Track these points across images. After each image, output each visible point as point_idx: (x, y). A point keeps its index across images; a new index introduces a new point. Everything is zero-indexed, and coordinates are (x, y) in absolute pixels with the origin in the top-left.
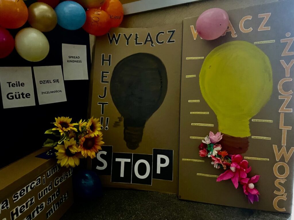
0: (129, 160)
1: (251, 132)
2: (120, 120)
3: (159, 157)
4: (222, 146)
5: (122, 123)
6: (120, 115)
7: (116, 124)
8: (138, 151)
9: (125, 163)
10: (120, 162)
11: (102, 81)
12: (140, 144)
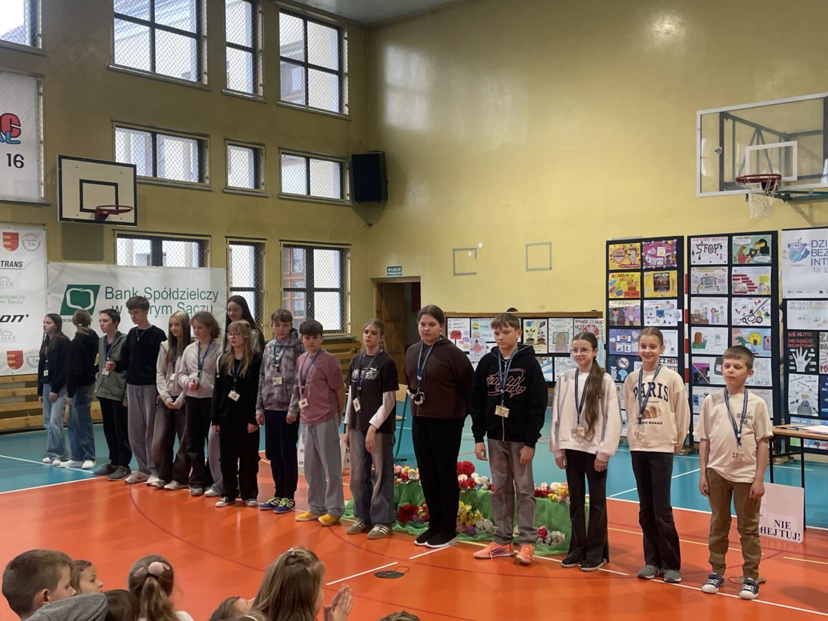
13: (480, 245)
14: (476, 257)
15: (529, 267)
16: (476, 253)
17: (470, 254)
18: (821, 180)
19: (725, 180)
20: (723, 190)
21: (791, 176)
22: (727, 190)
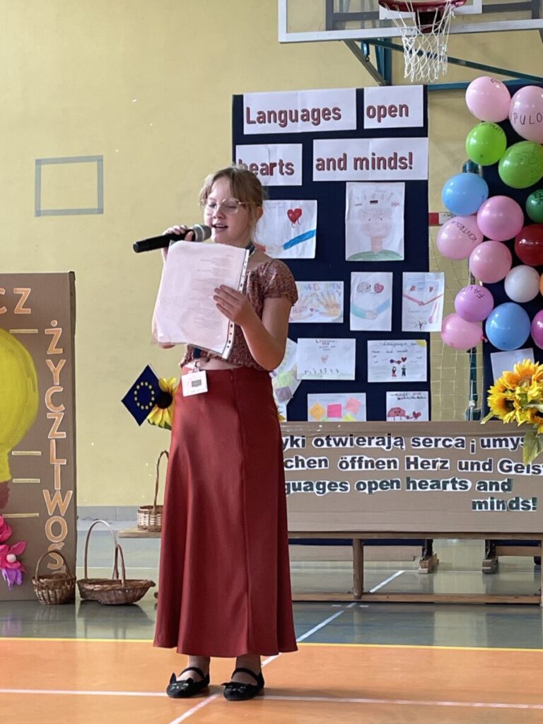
1: (11, 472)
18: (530, 13)
19: (337, 9)
20: (334, 28)
21: (472, 4)
22: (343, 29)
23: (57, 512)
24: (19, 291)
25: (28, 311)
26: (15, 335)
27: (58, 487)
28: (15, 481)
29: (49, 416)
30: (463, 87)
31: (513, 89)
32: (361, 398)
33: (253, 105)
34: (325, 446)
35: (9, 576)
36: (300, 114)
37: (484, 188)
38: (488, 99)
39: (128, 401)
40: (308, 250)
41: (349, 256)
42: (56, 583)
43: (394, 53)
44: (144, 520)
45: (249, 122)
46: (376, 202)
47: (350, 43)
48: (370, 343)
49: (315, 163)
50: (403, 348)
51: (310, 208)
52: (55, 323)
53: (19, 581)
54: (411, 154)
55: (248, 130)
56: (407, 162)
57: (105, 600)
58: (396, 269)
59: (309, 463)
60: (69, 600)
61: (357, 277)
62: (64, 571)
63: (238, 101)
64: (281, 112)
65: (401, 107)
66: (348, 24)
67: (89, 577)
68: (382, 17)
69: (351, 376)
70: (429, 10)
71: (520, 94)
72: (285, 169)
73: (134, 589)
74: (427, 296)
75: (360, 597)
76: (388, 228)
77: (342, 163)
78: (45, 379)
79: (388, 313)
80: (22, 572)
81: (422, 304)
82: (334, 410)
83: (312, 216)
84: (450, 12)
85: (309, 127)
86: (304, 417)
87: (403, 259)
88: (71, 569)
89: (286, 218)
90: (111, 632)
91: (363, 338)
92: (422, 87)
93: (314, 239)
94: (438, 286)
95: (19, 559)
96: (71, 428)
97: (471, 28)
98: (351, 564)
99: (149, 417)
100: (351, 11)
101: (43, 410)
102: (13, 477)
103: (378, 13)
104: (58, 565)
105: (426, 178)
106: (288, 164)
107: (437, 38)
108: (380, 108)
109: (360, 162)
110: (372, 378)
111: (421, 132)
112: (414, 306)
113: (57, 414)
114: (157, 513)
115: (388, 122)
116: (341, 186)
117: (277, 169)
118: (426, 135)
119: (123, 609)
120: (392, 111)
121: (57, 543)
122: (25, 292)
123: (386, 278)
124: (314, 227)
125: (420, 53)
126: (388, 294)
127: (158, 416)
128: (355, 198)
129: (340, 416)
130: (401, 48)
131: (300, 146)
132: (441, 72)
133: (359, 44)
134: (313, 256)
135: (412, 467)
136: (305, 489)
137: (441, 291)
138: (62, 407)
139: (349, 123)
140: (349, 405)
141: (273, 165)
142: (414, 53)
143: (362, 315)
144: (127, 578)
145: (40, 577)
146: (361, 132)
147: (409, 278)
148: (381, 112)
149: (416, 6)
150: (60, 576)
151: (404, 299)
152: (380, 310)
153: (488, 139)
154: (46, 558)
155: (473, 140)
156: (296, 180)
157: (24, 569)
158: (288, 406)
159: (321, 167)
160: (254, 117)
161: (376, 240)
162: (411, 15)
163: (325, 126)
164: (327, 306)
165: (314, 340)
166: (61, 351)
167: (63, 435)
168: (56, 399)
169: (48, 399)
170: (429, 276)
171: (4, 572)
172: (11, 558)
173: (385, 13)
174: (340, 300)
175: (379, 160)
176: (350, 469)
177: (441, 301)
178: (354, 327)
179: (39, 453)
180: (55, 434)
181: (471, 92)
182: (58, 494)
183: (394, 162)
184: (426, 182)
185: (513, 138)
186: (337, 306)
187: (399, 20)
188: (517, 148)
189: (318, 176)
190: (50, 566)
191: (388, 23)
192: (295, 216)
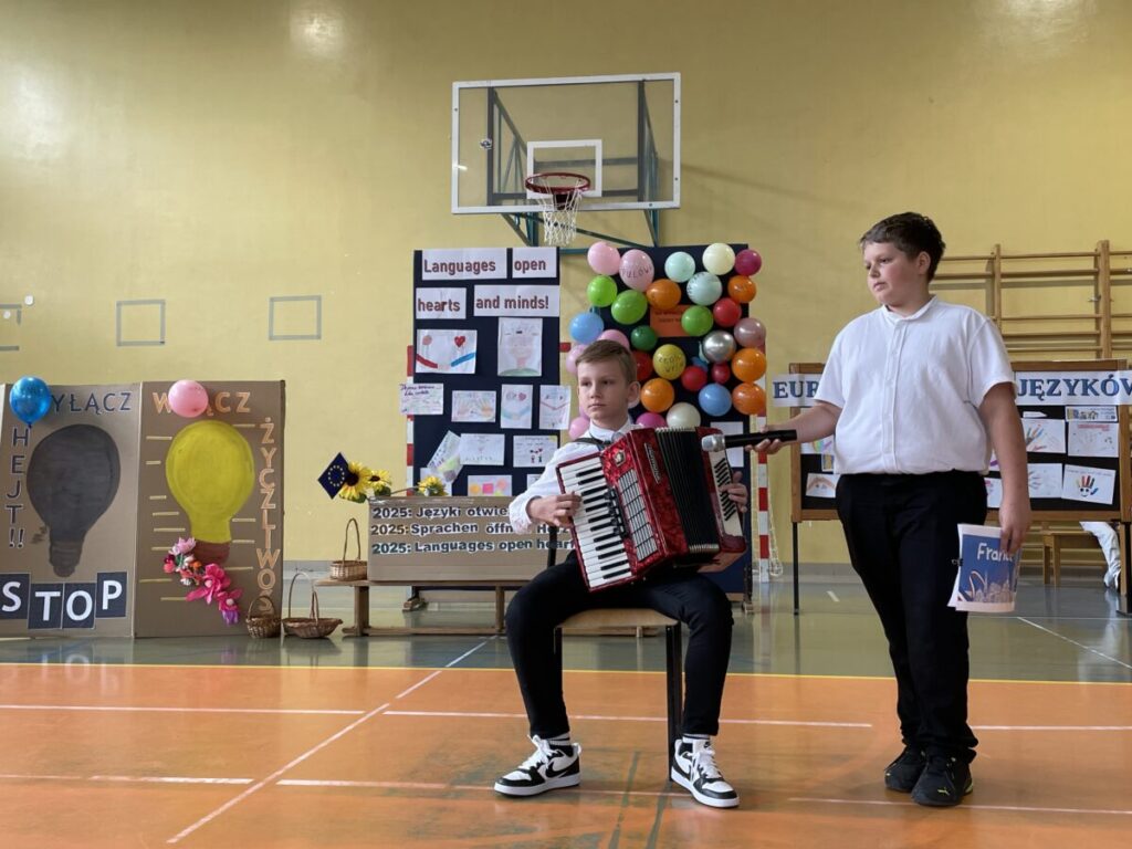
0: (57, 594)
1: (232, 535)
2: (43, 532)
3: (107, 584)
4: (195, 556)
5: (47, 536)
6: (43, 525)
7: (37, 539)
8: (73, 579)
9: (52, 598)
10: (43, 598)
11: (14, 471)
12: (77, 568)
13: (29, 300)
14: (19, 321)
15: (123, 339)
16: (19, 314)
17: (7, 314)
18: (636, 198)
19: (496, 190)
20: (494, 205)
21: (594, 189)
22: (500, 205)
23: (267, 566)
24: (241, 394)
25: (247, 410)
26: (238, 429)
27: (268, 546)
28: (234, 541)
29: (263, 491)
30: (584, 252)
31: (622, 252)
32: (508, 479)
33: (430, 258)
34: (476, 515)
35: (228, 616)
36: (465, 266)
37: (601, 324)
38: (605, 260)
39: (323, 480)
40: (469, 367)
41: (500, 371)
42: (264, 622)
43: (540, 224)
44: (336, 572)
45: (426, 271)
46: (520, 332)
47: (506, 215)
48: (516, 438)
49: (476, 302)
50: (540, 442)
51: (471, 337)
52: (269, 419)
53: (236, 620)
54: (547, 298)
55: (426, 276)
56: (544, 304)
57: (302, 634)
58: (535, 382)
59: (463, 528)
60: (275, 634)
61: (506, 388)
62: (271, 612)
63: (418, 255)
64: (450, 264)
65: (540, 262)
66: (504, 202)
67: (292, 616)
68: (529, 197)
69: (501, 463)
70: (563, 193)
71: (627, 255)
72: (453, 307)
73: (326, 626)
74: (558, 403)
75: (500, 631)
76: (530, 352)
77: (496, 303)
78: (260, 463)
79: (529, 415)
80: (239, 614)
81: (554, 409)
82: (487, 488)
83: (473, 341)
84: (578, 195)
85: (471, 276)
86: (465, 493)
87: (540, 374)
88: (278, 610)
89: (453, 343)
90: (308, 660)
91: (510, 434)
92: (555, 249)
93: (474, 360)
94: (566, 396)
95: (236, 603)
96: (279, 500)
97: (594, 208)
98: (495, 604)
99: (341, 492)
100: (507, 192)
101: (258, 486)
102: (233, 538)
103: (526, 194)
104: (267, 608)
105: (557, 315)
106: (455, 303)
107: (568, 214)
108: (524, 263)
109: (509, 303)
110: (517, 464)
111: (555, 281)
112: (550, 411)
113: (269, 490)
114: (345, 566)
115: (530, 274)
116: (495, 320)
117: (446, 307)
118: (558, 284)
119: (316, 642)
120: (533, 265)
121: (267, 590)
122: (246, 395)
123: (528, 389)
124: (474, 350)
125: (556, 225)
126: (529, 401)
127: (347, 491)
128: (506, 329)
129: (492, 492)
130: (542, 221)
131: (464, 290)
132: (572, 240)
133: (513, 217)
134: (473, 372)
135: (542, 531)
136: (460, 548)
137: (569, 399)
138: (273, 485)
139: (501, 273)
140: (499, 484)
141: (444, 303)
142: (552, 225)
143: (509, 417)
144: (321, 617)
145: (251, 617)
146: (510, 281)
147: (545, 389)
148: (525, 266)
149: (553, 190)
150: (268, 616)
151: (541, 405)
152: (522, 413)
153: (604, 288)
154: (258, 602)
155: (593, 287)
156: (461, 315)
157: (240, 611)
158: (453, 485)
159: (480, 305)
160: (430, 267)
161: (521, 361)
162: (550, 196)
163: (483, 275)
164: (484, 409)
165: (472, 435)
166: (272, 441)
167: (274, 506)
168: (268, 479)
169: (262, 478)
170: (560, 389)
171: (224, 613)
172: (230, 602)
173: (531, 194)
174: (493, 405)
175: (524, 301)
176: (494, 533)
177: (568, 407)
178: (504, 425)
179: (254, 520)
180: (267, 505)
181: (591, 253)
182: (269, 552)
183: (534, 303)
184: (558, 319)
185: (622, 287)
186: (491, 410)
187: (541, 200)
188: (624, 295)
189: (478, 312)
190: (262, 608)
191: (534, 202)
192: (460, 341)
